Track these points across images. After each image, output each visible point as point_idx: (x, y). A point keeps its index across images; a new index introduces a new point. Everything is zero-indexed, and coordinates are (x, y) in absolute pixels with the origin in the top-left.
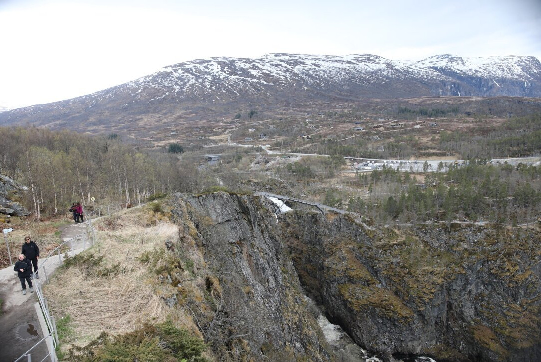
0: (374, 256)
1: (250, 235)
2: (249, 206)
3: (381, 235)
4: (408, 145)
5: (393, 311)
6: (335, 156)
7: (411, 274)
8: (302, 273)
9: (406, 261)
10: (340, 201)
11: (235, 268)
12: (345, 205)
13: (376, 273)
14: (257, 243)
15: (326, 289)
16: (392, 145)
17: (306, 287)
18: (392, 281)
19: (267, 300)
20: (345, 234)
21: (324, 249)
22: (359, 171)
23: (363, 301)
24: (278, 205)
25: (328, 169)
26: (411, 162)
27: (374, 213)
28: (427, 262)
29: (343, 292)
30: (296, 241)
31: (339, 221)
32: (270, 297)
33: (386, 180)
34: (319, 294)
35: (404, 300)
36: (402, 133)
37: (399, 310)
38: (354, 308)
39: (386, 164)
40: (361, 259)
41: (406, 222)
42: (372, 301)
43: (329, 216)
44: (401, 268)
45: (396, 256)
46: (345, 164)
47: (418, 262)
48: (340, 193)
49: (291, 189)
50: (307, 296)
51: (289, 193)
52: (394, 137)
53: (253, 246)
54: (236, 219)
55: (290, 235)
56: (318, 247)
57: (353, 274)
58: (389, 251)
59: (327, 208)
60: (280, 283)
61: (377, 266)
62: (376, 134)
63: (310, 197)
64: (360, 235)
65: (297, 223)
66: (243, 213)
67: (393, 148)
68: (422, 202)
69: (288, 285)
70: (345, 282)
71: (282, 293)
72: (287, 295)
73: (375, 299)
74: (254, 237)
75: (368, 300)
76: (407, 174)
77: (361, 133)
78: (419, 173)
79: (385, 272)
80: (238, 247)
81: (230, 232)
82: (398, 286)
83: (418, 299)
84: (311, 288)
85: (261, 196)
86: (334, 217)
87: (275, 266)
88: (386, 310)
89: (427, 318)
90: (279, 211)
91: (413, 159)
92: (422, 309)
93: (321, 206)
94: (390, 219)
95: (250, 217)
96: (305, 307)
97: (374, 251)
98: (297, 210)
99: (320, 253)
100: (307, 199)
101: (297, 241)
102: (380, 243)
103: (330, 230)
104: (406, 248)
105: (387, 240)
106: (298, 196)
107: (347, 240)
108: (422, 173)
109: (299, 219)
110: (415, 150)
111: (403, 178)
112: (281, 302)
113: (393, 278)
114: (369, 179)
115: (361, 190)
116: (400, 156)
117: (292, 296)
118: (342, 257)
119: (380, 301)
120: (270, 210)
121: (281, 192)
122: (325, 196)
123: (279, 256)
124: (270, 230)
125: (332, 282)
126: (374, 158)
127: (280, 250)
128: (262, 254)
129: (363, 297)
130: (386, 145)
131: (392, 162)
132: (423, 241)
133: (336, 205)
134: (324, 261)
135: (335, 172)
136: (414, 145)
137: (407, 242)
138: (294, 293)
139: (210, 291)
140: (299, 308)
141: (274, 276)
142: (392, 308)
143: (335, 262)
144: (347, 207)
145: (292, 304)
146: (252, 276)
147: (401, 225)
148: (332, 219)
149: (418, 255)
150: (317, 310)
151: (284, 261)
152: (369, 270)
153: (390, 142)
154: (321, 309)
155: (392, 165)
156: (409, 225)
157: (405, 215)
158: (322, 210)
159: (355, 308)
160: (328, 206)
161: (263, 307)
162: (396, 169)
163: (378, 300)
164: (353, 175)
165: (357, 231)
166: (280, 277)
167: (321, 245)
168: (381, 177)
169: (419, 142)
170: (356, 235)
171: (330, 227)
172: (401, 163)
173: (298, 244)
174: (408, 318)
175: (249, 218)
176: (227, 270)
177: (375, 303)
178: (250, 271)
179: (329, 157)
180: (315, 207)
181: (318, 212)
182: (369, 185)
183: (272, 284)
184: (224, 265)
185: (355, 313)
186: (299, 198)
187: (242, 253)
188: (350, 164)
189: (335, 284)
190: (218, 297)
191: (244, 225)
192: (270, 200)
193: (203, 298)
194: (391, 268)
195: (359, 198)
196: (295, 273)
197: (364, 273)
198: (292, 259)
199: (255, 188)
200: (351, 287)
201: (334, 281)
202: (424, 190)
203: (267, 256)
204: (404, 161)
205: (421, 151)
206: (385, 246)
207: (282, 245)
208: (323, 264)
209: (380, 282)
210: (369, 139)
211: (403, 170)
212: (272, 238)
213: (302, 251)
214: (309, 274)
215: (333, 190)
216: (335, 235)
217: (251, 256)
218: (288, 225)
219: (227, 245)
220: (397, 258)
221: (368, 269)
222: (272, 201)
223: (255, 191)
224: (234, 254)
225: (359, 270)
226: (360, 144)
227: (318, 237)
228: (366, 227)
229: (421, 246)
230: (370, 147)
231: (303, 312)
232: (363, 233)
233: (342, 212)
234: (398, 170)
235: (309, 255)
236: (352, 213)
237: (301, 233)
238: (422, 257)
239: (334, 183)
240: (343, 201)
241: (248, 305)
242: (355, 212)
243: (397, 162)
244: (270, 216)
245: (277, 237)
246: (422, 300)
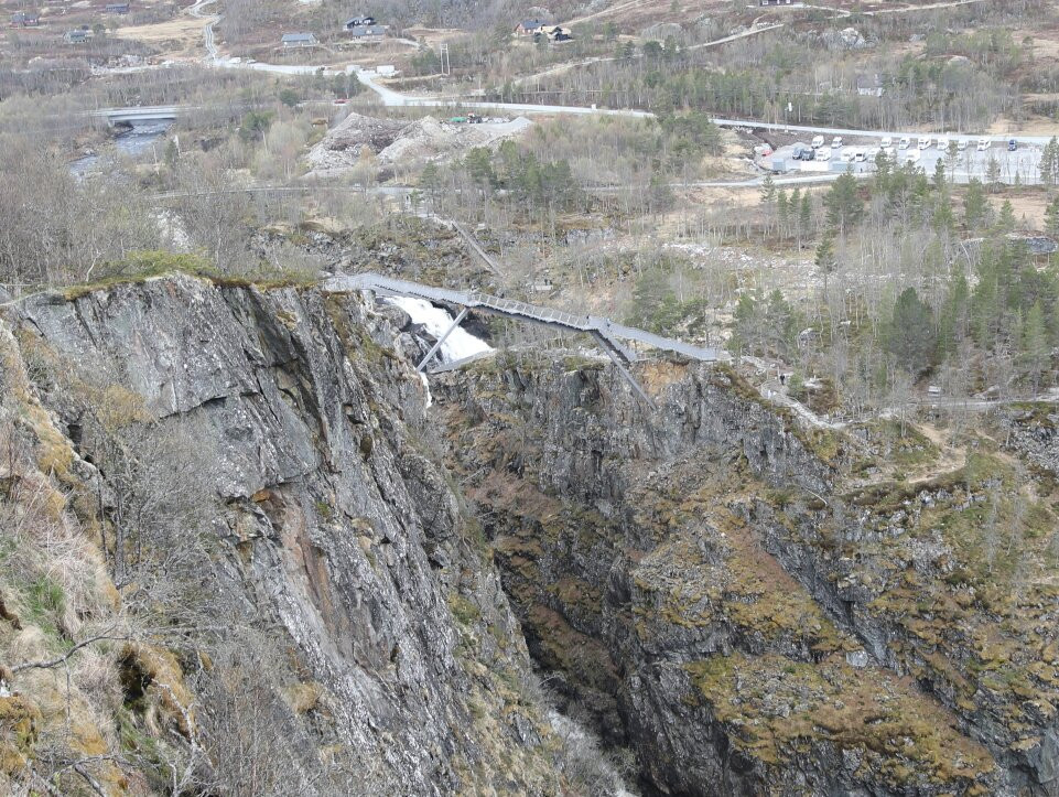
0: (839, 537)
1: (310, 461)
2: (306, 336)
3: (867, 452)
4: (980, 68)
5: (911, 759)
6: (677, 114)
7: (986, 607)
8: (539, 615)
9: (967, 552)
10: (696, 308)
11: (250, 607)
12: (719, 324)
13: (848, 605)
14: (342, 495)
15: (643, 680)
16: (917, 72)
17: (558, 675)
18: (911, 635)
19: (390, 737)
20: (720, 448)
21: (630, 514)
22: (777, 181)
23: (793, 724)
24: (431, 331)
25: (647, 172)
26: (995, 144)
27: (838, 360)
28: (1049, 554)
29: (709, 689)
30: (511, 481)
31: (693, 393)
32: (402, 721)
33: (888, 218)
34: (613, 702)
35: (957, 712)
36: (958, 19)
37: (935, 752)
38: (756, 753)
39: (889, 151)
40: (783, 551)
41: (970, 393)
42: (829, 722)
43: (651, 374)
44: (948, 582)
45: (927, 536)
46: (720, 151)
47: (1015, 555)
48: (696, 274)
49: (490, 263)
50: (562, 710)
51: (478, 279)
52: (925, 35)
53: (324, 511)
54: (249, 394)
55: (485, 457)
56: (606, 508)
57: (753, 613)
58: (899, 515)
59: (644, 342)
60: (448, 662)
61: (852, 579)
62: (849, 22)
63: (569, 293)
64: (780, 450)
65: (514, 407)
66: (278, 365)
67: (920, 85)
68: (1036, 311)
69: (483, 669)
70: (719, 648)
71: (456, 702)
72: (476, 713)
73: (841, 712)
74: (332, 472)
75: (813, 716)
76: (975, 195)
77: (788, 19)
78: (1023, 190)
79: (883, 603)
80: (259, 516)
81: (221, 451)
82: (934, 658)
83: (1011, 706)
84: (577, 676)
85: (358, 293)
86: (673, 379)
87: (425, 589)
88: (885, 753)
89: (1044, 777)
90: (439, 354)
91: (1000, 131)
92: (1026, 745)
93: (616, 333)
94: (903, 382)
95: (308, 386)
96: (555, 757)
97: (838, 516)
98: (513, 349)
99: (616, 529)
100: (560, 303)
101: (518, 483)
102: (864, 483)
103: (657, 435)
104: (966, 501)
105: (890, 470)
106: (519, 292)
107: (725, 472)
108: (1041, 189)
109: (523, 388)
110: (1010, 92)
111: (958, 211)
112: (452, 741)
113: (915, 626)
114: (821, 213)
115: (784, 262)
116: (947, 118)
117: (498, 716)
118: (707, 545)
119: (860, 721)
120: (399, 353)
121: (443, 273)
122: (635, 289)
123: (439, 551)
124: (399, 438)
125: (664, 650)
126: (841, 126)
127: (442, 523)
128: (367, 542)
129: (792, 707)
130: (892, 69)
131: (914, 143)
132: (1037, 471)
133: (683, 327)
134: (630, 564)
135: (677, 186)
136: (1007, 72)
137: (972, 478)
138: (508, 703)
139: (141, 710)
140: (528, 762)
141: (421, 633)
142: (909, 745)
143: (676, 565)
144: (727, 334)
145: (500, 747)
146: (324, 637)
147: (948, 404)
148: (664, 385)
149: (1015, 528)
150: (604, 768)
151: (462, 569)
152: (819, 595)
153: (908, 58)
154: (620, 762)
155: (915, 154)
156: (981, 404)
157: (966, 363)
158: (623, 349)
159: (760, 753)
160: (647, 330)
161: (374, 765)
162: (931, 172)
163: (853, 719)
164: (753, 198)
165: (769, 435)
166: (446, 640)
167: (617, 498)
168: (867, 206)
169: (1026, 59)
170: (764, 453)
171: (654, 419)
172: (953, 145)
173: (521, 494)
174: (971, 783)
175: (303, 390)
176: (212, 613)
177: (843, 729)
178: (314, 617)
179: (649, 122)
180: (591, 338)
181: (606, 358)
182: (818, 243)
183: (413, 669)
184: (198, 592)
185: (760, 771)
186: (524, 299)
187: (275, 539)
188: (738, 149)
189: (679, 660)
190: (177, 731)
191: (282, 421)
192: (397, 309)
193: (111, 740)
194: (909, 585)
195: (777, 296)
196: (512, 619)
197: (796, 608)
198: (497, 562)
199: (328, 258)
200: (743, 668)
201: (678, 646)
202: (1042, 260)
203: (388, 551)
204: (963, 139)
205: (1035, 97)
206: (883, 494)
207: (453, 503)
208: (626, 576)
209: (863, 641)
210: (820, 44)
211: (959, 175)
212: (410, 472)
213: (538, 527)
214: (568, 620)
215: (666, 263)
216: (679, 451)
217: (319, 552)
218: (477, 418)
219: (210, 510)
220: (933, 540)
221: (813, 591)
222: (404, 314)
223: (331, 269)
224: (241, 546)
225: (777, 595)
226: (785, 67)
227: (606, 463)
228: (807, 417)
229: (1030, 491)
230: (824, 77)
231: (547, 778)
232: (795, 445)
233: (708, 355)
234: (938, 177)
235: (568, 541)
236: (750, 359)
237: (534, 450)
238: (1032, 536)
239: (671, 234)
240: (709, 311)
241: (309, 762)
242: (759, 354)
243: (934, 144)
244: (400, 379)
245: (430, 467)
246: (1030, 708)
